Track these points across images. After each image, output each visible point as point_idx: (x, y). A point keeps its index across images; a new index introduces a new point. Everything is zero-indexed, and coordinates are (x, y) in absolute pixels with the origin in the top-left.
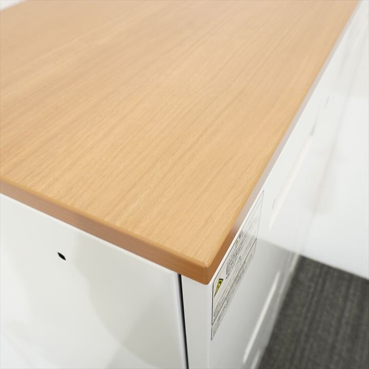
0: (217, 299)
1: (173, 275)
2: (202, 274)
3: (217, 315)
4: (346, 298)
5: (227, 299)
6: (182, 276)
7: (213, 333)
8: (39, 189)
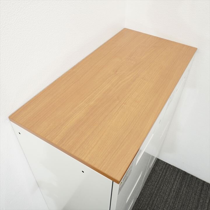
0: (120, 186)
1: (112, 181)
2: (118, 182)
3: (120, 190)
4: (175, 180)
5: (123, 186)
6: (114, 182)
7: (119, 193)
8: (83, 159)
